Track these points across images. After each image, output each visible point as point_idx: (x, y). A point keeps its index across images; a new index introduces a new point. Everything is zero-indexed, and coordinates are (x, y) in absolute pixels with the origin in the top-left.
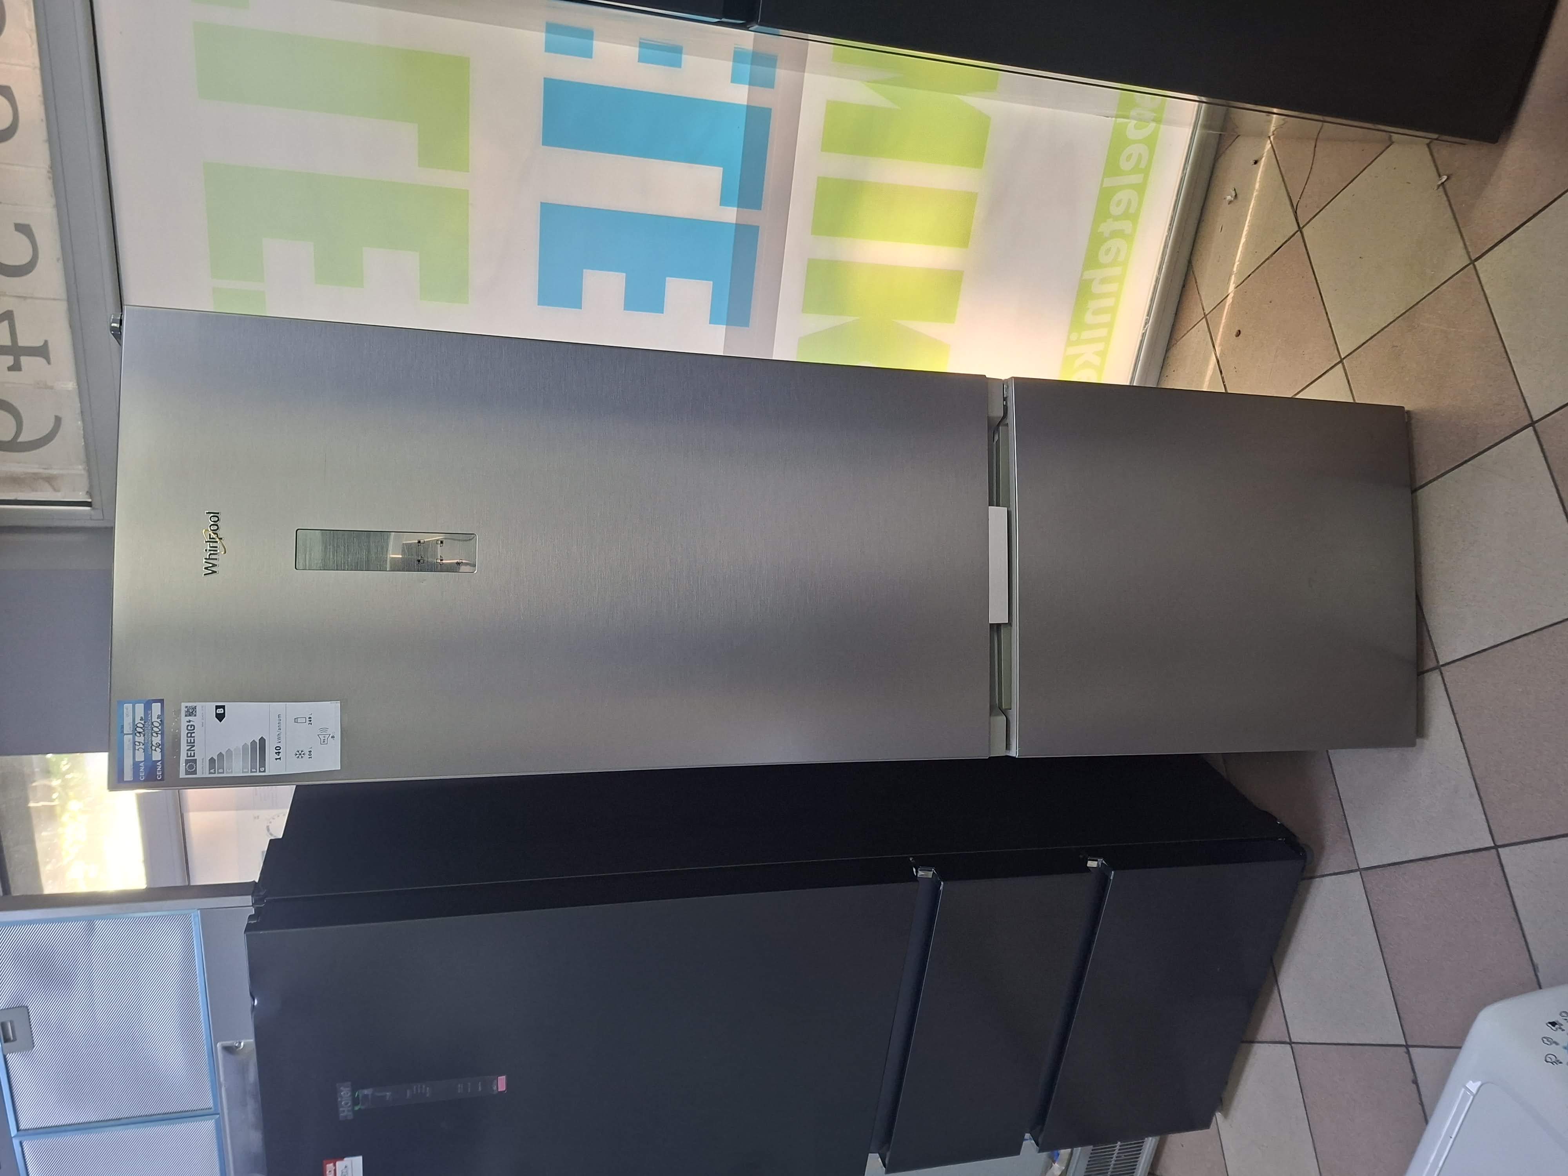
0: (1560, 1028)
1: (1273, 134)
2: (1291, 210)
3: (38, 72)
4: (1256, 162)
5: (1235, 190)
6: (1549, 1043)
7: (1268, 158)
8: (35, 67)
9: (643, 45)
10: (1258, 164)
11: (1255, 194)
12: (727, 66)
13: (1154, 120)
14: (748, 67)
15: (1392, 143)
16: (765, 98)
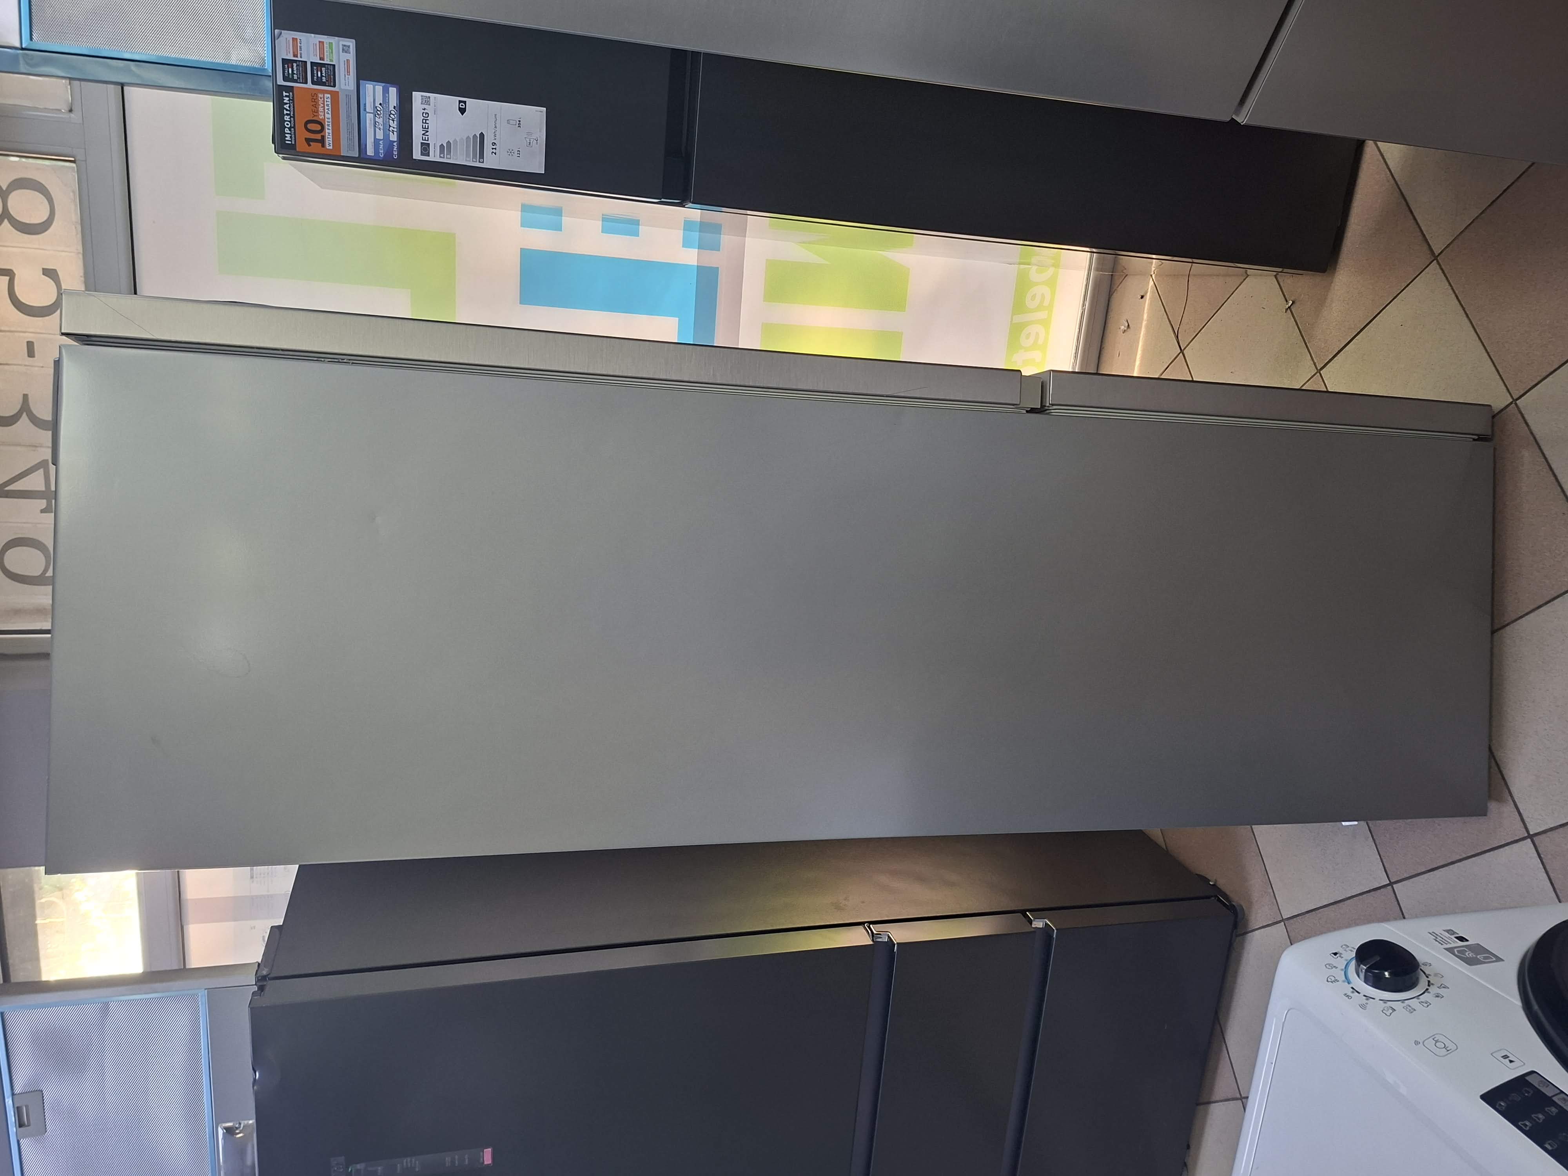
0: (1340, 956)
1: (1154, 273)
2: (1173, 336)
3: (81, 256)
4: (1142, 297)
5: (1127, 321)
6: (1330, 968)
7: (1153, 292)
8: (79, 253)
9: (605, 219)
10: (1144, 298)
11: (1144, 323)
12: (678, 234)
13: (1053, 265)
14: (698, 233)
15: (1248, 276)
16: (712, 259)
